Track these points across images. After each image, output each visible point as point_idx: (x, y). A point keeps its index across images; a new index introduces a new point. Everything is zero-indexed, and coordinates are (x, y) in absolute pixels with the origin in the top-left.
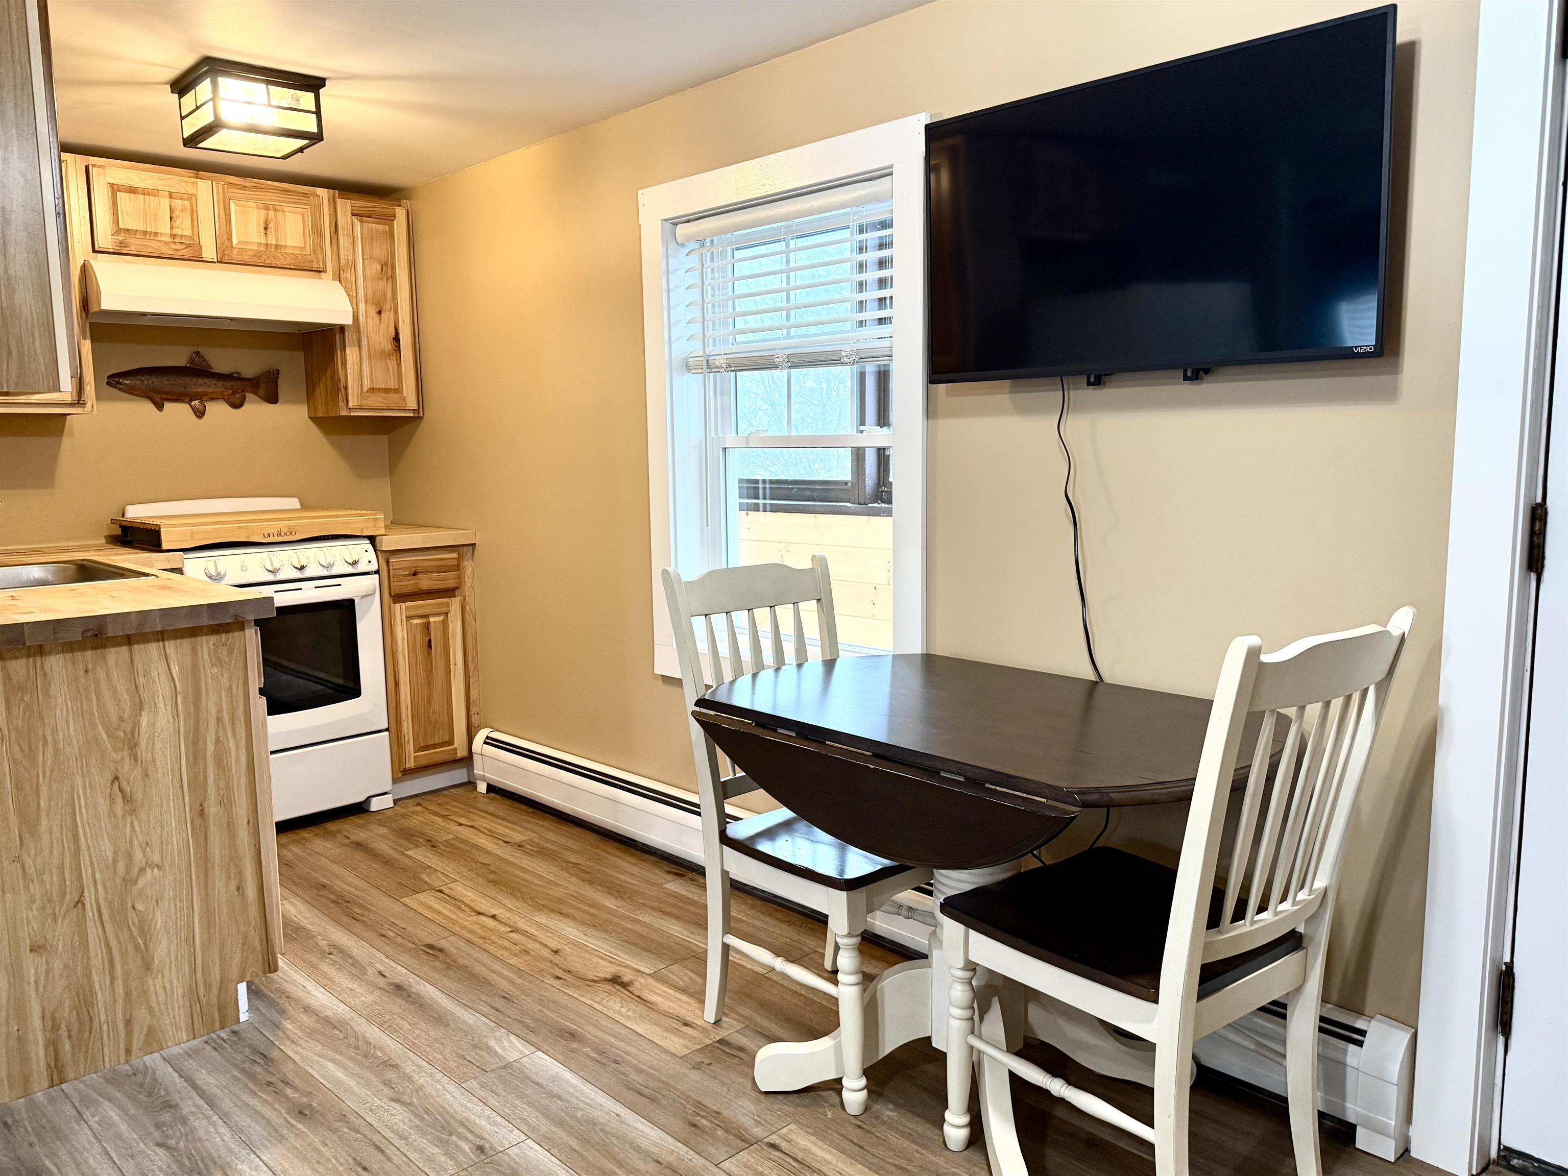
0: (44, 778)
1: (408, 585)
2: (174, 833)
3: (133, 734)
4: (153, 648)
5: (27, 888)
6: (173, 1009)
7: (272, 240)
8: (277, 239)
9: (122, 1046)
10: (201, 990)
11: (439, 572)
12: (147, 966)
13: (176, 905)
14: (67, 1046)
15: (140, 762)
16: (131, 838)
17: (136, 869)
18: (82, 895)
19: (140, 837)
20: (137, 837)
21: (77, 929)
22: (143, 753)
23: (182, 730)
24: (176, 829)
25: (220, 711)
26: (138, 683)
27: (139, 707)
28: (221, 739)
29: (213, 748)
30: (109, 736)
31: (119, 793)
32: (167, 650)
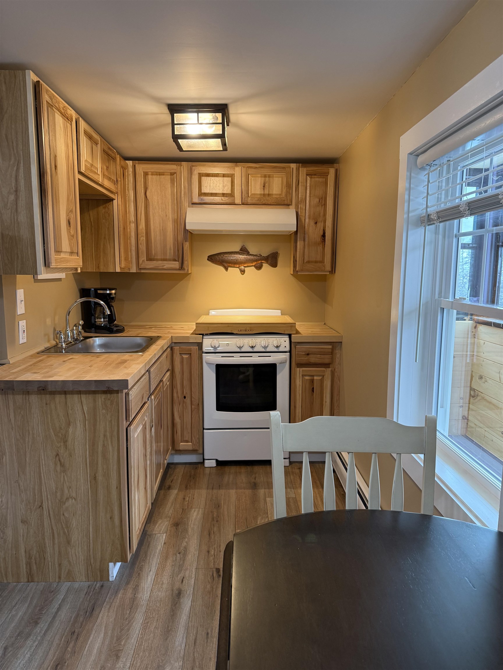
0: (28, 449)
1: (304, 359)
2: (82, 485)
3: (65, 436)
4: (76, 397)
5: (20, 494)
6: (79, 565)
7: (266, 192)
8: (269, 191)
9: (57, 574)
10: (92, 561)
11: (321, 355)
12: (69, 542)
13: (82, 518)
14: (35, 568)
15: (68, 449)
16: (63, 483)
17: (65, 498)
18: (42, 503)
19: (67, 483)
20: (66, 483)
21: (40, 518)
22: (70, 446)
23: (87, 438)
24: (83, 483)
25: (105, 431)
26: (68, 412)
27: (69, 424)
28: (105, 445)
29: (101, 449)
30: (55, 435)
31: (59, 462)
32: (82, 398)
